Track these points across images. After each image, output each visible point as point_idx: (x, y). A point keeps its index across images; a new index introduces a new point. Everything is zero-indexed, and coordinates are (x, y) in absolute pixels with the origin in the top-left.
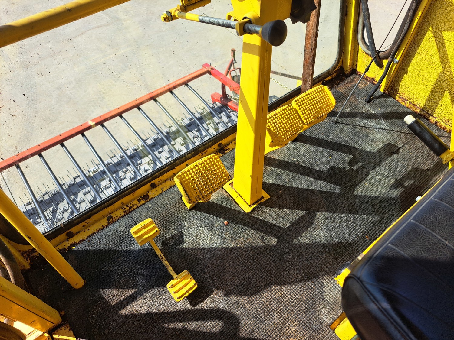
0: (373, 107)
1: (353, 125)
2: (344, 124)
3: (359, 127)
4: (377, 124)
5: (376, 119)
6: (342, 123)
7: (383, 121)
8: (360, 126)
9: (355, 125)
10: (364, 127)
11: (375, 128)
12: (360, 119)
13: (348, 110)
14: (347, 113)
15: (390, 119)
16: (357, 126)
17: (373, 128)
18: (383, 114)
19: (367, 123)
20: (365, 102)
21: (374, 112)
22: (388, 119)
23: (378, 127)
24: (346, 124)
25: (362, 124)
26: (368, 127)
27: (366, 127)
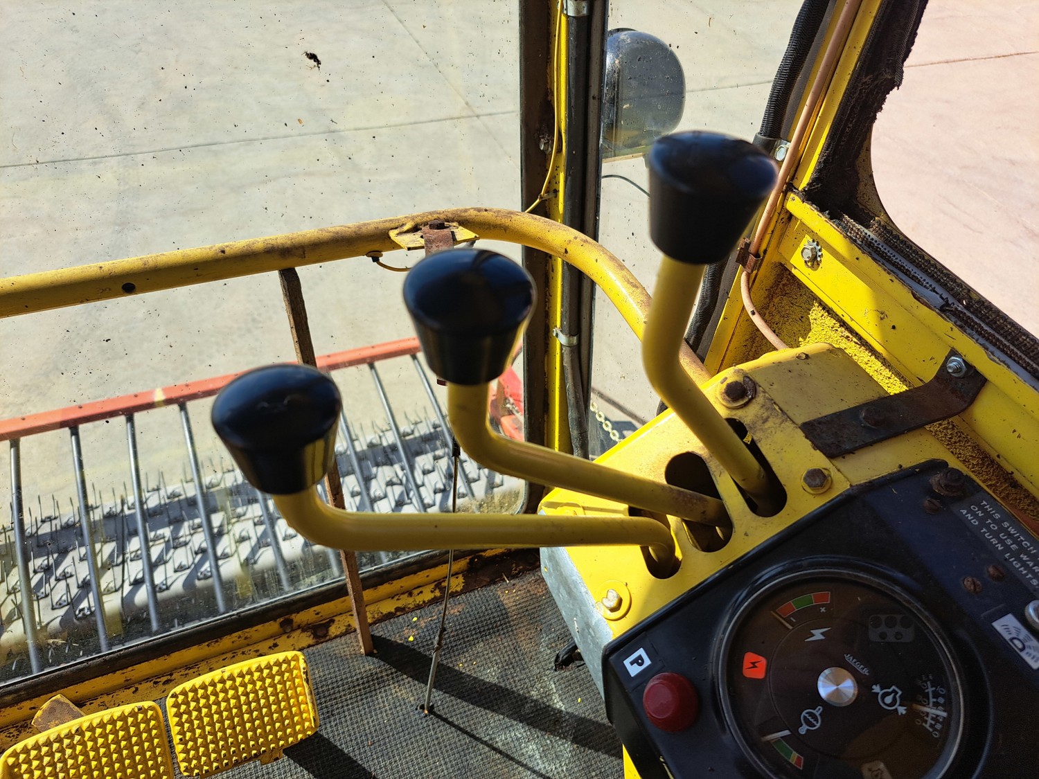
0: (567, 689)
1: (473, 736)
2: (451, 724)
3: (487, 749)
4: (544, 754)
5: (552, 732)
6: (445, 720)
7: (566, 748)
8: (488, 745)
9: (477, 739)
10: (500, 752)
11: (529, 769)
12: (507, 720)
13: (490, 675)
14: (485, 683)
15: (589, 748)
16: (485, 743)
17: (525, 766)
18: (582, 721)
19: (518, 739)
20: (553, 659)
21: (560, 705)
22: (584, 746)
23: (541, 766)
24: (458, 728)
25: (500, 740)
26: (512, 759)
27: (507, 756)
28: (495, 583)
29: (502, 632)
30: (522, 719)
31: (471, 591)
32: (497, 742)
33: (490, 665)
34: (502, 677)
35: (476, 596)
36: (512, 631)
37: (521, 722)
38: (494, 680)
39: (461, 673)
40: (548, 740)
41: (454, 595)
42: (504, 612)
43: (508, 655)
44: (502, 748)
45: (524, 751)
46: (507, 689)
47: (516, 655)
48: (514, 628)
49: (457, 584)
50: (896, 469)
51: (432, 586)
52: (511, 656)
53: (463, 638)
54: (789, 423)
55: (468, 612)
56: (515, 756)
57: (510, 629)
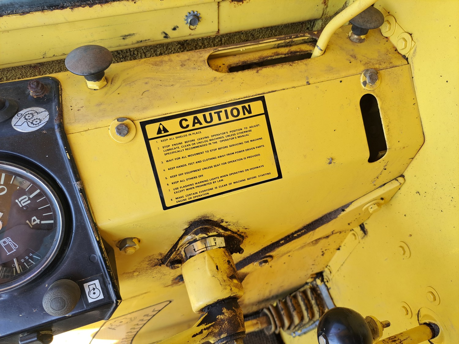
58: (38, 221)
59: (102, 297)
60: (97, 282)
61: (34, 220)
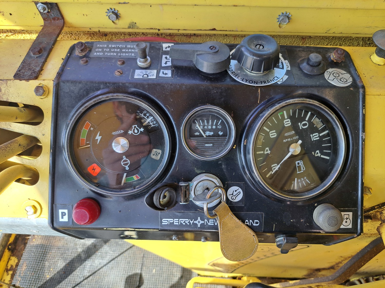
28: (27, 243)
29: (48, 251)
30: (85, 260)
31: (22, 256)
32: (86, 275)
33: (57, 263)
34: (65, 260)
35: (26, 254)
36: (51, 246)
37: (86, 261)
38: (64, 264)
39: (51, 278)
40: (98, 253)
41: (17, 265)
42: (41, 246)
43: (59, 253)
44: (89, 274)
45: (96, 265)
46: (71, 261)
47: (61, 250)
48: (51, 245)
49: (14, 261)
50: (62, 61)
51: (6, 273)
52: (60, 252)
53: (38, 270)
54: (9, 82)
55: (29, 262)
56: (96, 270)
57: (50, 247)
58: (319, 155)
59: (350, 226)
60: (351, 214)
61: (317, 153)
